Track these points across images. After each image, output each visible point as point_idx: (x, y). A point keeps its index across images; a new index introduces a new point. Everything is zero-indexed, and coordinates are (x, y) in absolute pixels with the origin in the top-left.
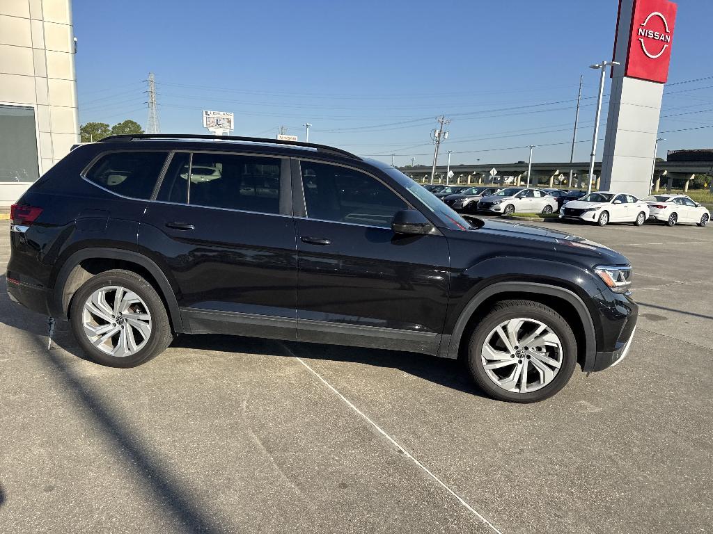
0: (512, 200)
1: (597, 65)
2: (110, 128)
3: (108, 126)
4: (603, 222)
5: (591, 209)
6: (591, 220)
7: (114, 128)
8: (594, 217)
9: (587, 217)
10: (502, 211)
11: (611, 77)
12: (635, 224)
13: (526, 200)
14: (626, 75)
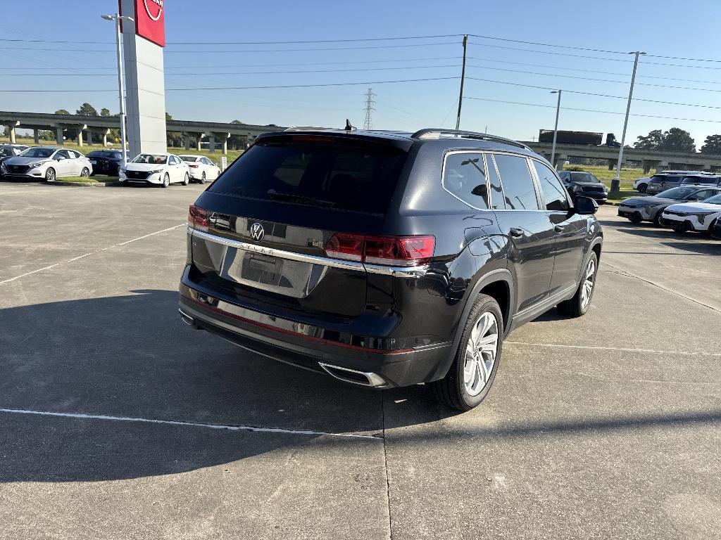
0: (49, 162)
1: (110, 17)
4: (167, 184)
5: (156, 172)
6: (156, 182)
8: (160, 180)
9: (153, 179)
10: (43, 176)
11: (121, 32)
12: (183, 184)
13: (64, 161)
14: (137, 33)
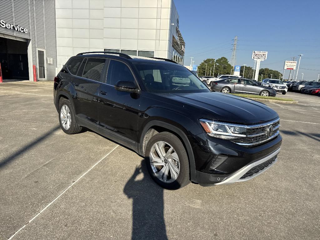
2: (215, 61)
3: (214, 60)
7: (217, 60)
